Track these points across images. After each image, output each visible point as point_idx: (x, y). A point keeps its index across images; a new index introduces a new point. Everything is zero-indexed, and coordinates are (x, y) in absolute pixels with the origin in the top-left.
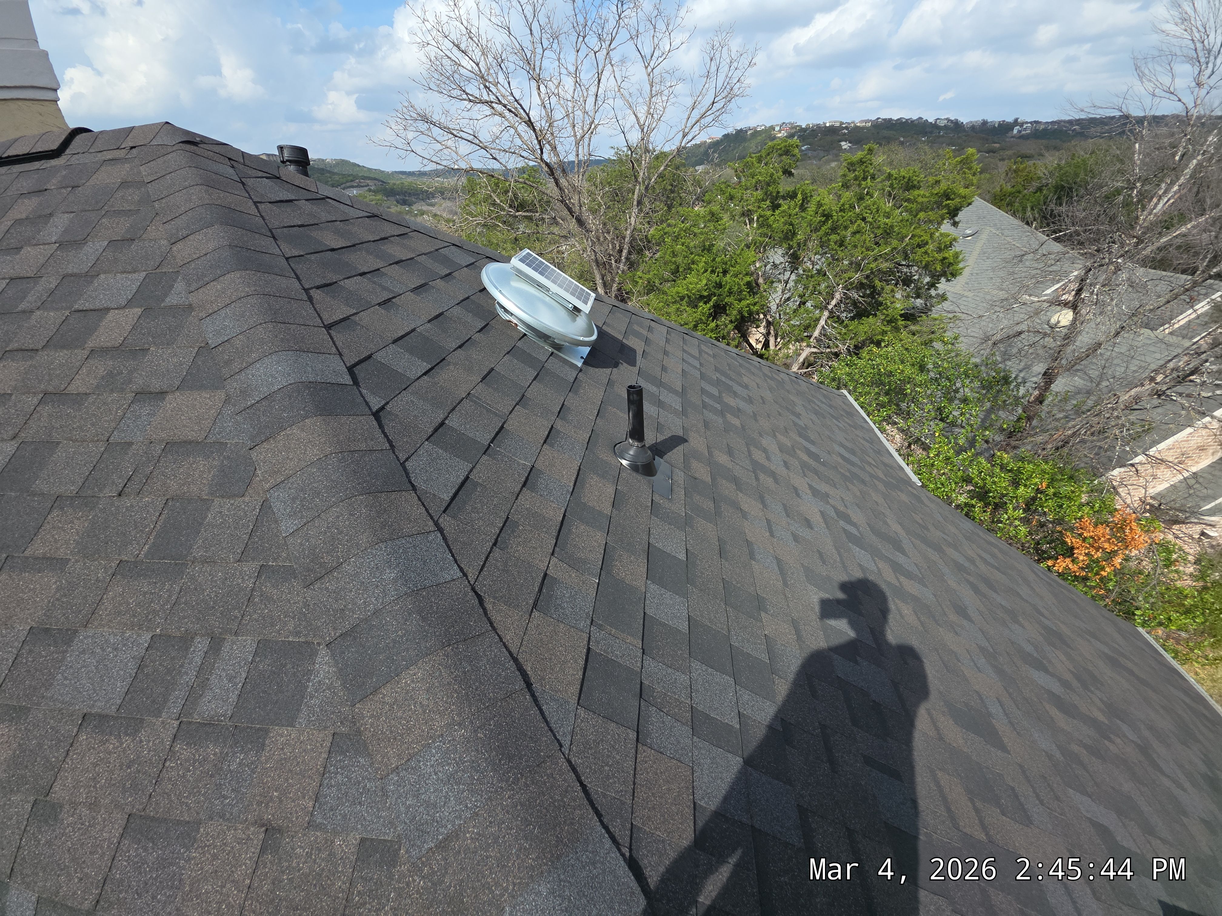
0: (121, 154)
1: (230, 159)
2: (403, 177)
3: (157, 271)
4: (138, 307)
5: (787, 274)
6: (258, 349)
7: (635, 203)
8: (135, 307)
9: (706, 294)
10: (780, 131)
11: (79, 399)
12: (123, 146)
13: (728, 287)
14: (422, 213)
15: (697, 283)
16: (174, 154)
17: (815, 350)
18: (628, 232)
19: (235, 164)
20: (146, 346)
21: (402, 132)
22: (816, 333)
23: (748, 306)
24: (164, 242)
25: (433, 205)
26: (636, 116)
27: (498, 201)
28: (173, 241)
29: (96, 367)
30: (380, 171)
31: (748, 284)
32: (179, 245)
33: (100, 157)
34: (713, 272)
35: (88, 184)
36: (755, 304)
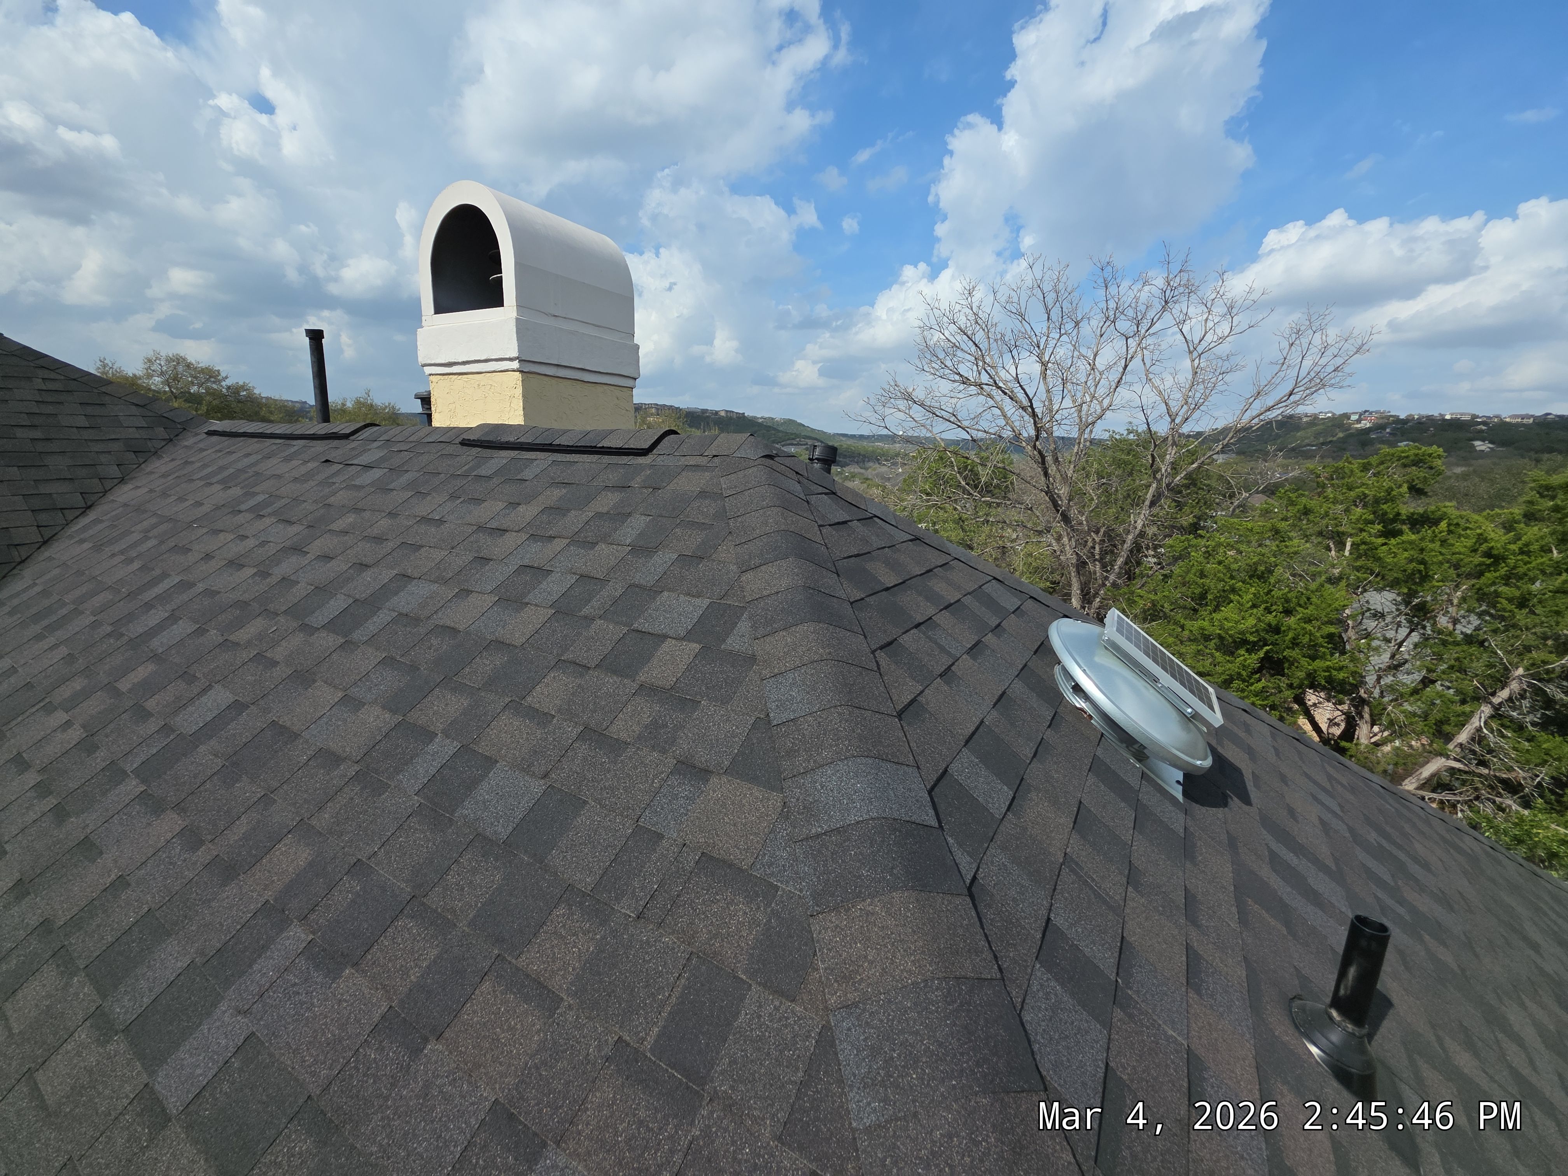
0: (702, 461)
1: (797, 473)
2: (844, 439)
3: (722, 601)
4: (696, 642)
5: (1403, 632)
6: (831, 746)
7: (1147, 503)
8: (693, 641)
9: (1252, 638)
10: (1359, 421)
11: (616, 747)
12: (706, 454)
13: (1291, 635)
14: (853, 476)
15: (1236, 623)
16: (755, 469)
17: (1458, 765)
18: (1130, 537)
19: (801, 479)
20: (698, 698)
21: (879, 408)
22: (1463, 737)
23: (1328, 669)
24: (734, 568)
25: (866, 469)
26: (1167, 404)
27: (963, 483)
28: (744, 568)
29: (642, 708)
30: (822, 432)
31: (1330, 637)
32: (749, 575)
33: (683, 461)
34: (1268, 610)
35: (668, 487)
36: (1341, 669)
